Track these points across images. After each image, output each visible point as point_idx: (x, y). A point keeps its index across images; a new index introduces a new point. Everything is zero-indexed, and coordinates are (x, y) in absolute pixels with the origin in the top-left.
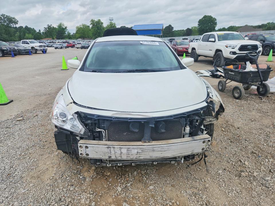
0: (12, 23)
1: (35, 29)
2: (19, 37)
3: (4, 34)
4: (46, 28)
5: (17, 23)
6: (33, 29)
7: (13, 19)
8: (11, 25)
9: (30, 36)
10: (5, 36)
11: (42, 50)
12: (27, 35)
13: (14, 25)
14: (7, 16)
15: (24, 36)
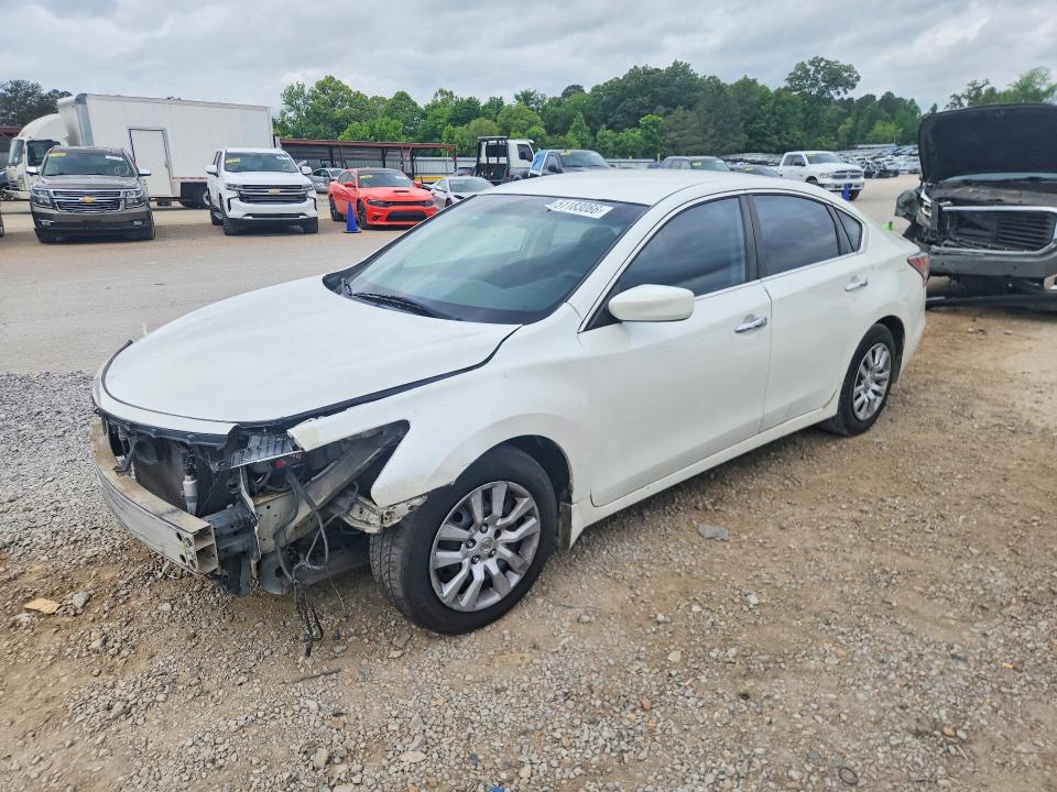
0: (836, 87)
1: (918, 102)
2: (849, 136)
3: (799, 125)
4: (959, 99)
5: (854, 86)
6: (913, 101)
7: (846, 72)
8: (832, 92)
9: (891, 129)
10: (798, 134)
11: (842, 189)
12: (878, 127)
13: (842, 93)
14: (828, 62)
15: (868, 132)
